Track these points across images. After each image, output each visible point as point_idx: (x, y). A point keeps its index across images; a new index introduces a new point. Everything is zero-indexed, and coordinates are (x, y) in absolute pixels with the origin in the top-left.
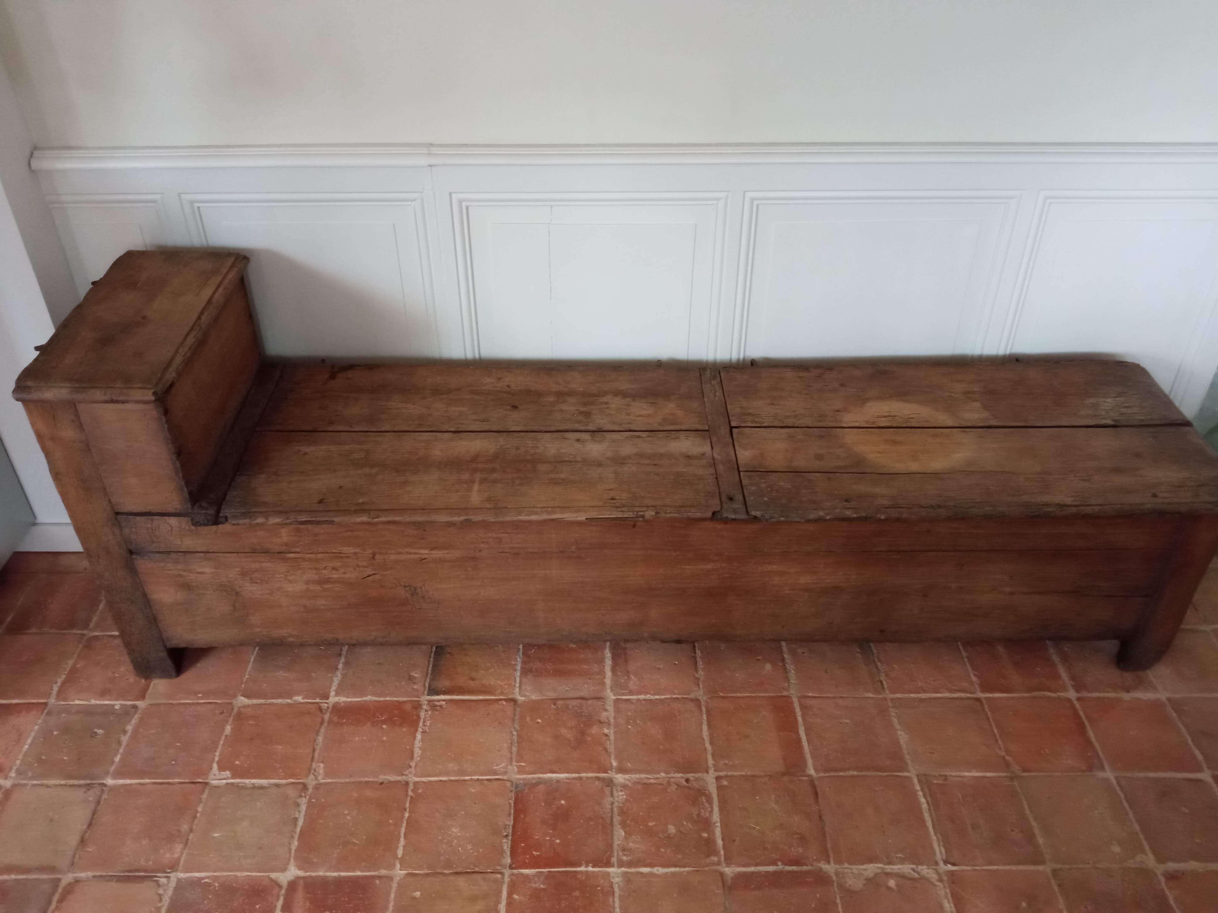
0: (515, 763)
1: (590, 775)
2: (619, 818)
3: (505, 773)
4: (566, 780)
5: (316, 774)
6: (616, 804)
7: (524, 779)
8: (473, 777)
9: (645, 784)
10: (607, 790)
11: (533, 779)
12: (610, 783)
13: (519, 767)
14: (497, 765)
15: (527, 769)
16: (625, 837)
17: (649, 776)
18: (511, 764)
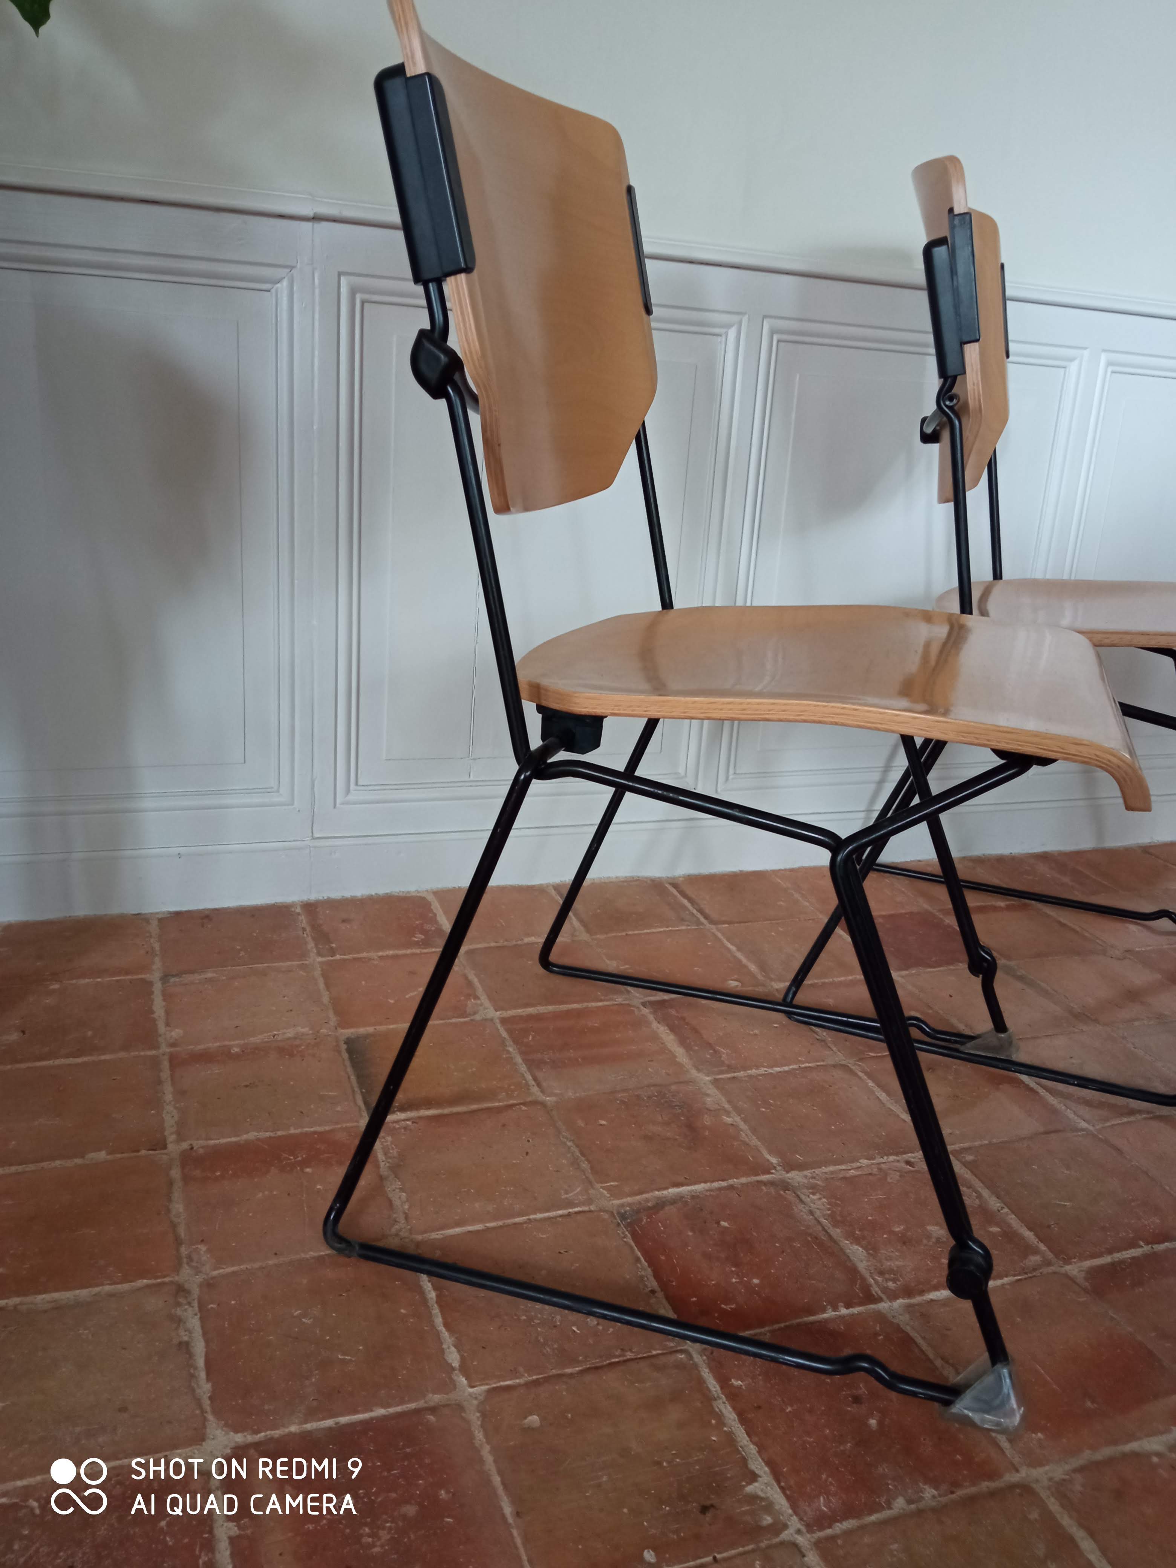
0: (598, 1186)
1: (744, 1180)
2: (838, 1231)
3: (590, 1201)
4: (708, 1193)
5: (194, 1264)
6: (818, 1214)
7: (629, 1205)
8: (532, 1217)
9: (845, 1178)
10: (789, 1195)
11: (647, 1200)
12: (785, 1186)
13: (608, 1189)
14: (567, 1193)
15: (627, 1189)
16: (869, 1254)
17: (843, 1167)
18: (593, 1188)
